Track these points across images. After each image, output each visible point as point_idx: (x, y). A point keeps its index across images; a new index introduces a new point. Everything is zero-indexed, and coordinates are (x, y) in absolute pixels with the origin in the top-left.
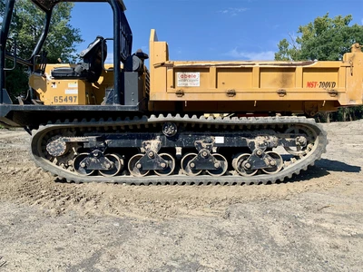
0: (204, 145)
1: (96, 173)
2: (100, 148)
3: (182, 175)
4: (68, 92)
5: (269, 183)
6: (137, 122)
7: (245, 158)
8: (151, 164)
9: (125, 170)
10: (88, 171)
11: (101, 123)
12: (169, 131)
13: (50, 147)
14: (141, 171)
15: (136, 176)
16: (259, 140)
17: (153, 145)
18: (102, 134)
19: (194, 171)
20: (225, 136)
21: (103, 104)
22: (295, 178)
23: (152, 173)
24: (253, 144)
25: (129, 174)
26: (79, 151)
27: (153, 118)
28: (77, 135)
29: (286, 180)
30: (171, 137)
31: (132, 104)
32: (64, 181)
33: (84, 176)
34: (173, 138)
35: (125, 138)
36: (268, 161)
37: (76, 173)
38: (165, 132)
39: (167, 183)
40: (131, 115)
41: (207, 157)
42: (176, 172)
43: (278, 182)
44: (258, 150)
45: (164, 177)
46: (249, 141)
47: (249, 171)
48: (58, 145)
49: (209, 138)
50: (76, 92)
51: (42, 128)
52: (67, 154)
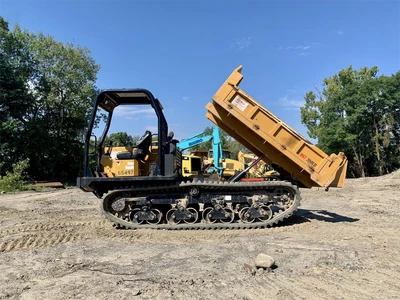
0: (218, 202)
1: (145, 223)
2: (148, 205)
3: (203, 223)
4: (127, 168)
5: (263, 227)
6: (172, 186)
7: (246, 210)
8: (182, 216)
9: (164, 220)
10: (139, 221)
11: (150, 188)
12: (193, 192)
13: (114, 205)
14: (175, 220)
15: (171, 224)
16: (255, 198)
17: (183, 202)
18: (149, 195)
19: (212, 220)
20: (232, 195)
21: (151, 176)
22: (281, 223)
23: (182, 222)
24: (251, 200)
25: (166, 223)
26: (133, 208)
27: (183, 184)
28: (132, 197)
29: (274, 225)
30: (195, 197)
31: (169, 175)
32: (124, 228)
33: (137, 225)
34: (196, 197)
35: (164, 198)
36: (262, 212)
37: (131, 222)
38: (191, 193)
39: (193, 229)
40: (168, 182)
41: (220, 210)
42: (199, 221)
43: (269, 226)
44: (254, 205)
45: (191, 225)
46: (248, 198)
47: (249, 219)
48: (120, 204)
49: (221, 197)
50: (133, 168)
51: (110, 192)
52: (125, 210)
